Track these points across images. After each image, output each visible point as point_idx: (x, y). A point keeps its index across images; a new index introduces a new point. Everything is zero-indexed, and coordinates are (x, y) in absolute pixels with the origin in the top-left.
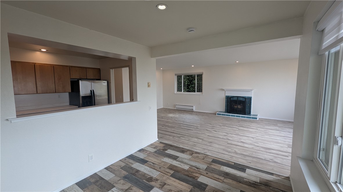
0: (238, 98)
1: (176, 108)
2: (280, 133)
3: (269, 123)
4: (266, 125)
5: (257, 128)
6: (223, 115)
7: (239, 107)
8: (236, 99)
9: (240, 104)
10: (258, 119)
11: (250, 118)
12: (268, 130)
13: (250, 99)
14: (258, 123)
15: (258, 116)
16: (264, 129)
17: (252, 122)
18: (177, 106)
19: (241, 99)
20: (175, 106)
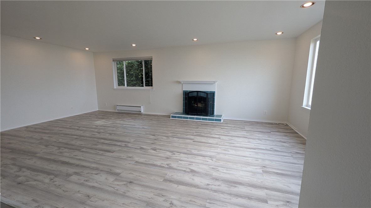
0: (198, 94)
1: (118, 110)
2: (249, 142)
3: (235, 127)
4: (231, 129)
5: (220, 136)
6: (179, 117)
7: (200, 105)
8: (195, 94)
9: (200, 102)
10: (222, 122)
11: (213, 120)
12: (234, 138)
13: (213, 94)
14: (222, 127)
15: (222, 116)
16: (228, 137)
17: (215, 126)
18: (119, 108)
19: (203, 95)
20: (115, 107)
